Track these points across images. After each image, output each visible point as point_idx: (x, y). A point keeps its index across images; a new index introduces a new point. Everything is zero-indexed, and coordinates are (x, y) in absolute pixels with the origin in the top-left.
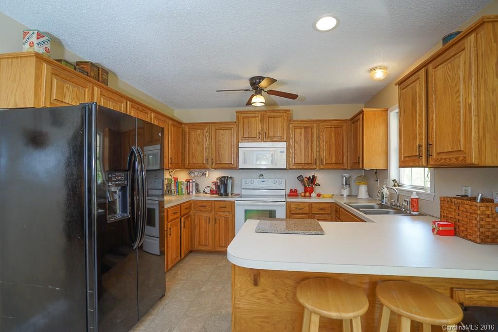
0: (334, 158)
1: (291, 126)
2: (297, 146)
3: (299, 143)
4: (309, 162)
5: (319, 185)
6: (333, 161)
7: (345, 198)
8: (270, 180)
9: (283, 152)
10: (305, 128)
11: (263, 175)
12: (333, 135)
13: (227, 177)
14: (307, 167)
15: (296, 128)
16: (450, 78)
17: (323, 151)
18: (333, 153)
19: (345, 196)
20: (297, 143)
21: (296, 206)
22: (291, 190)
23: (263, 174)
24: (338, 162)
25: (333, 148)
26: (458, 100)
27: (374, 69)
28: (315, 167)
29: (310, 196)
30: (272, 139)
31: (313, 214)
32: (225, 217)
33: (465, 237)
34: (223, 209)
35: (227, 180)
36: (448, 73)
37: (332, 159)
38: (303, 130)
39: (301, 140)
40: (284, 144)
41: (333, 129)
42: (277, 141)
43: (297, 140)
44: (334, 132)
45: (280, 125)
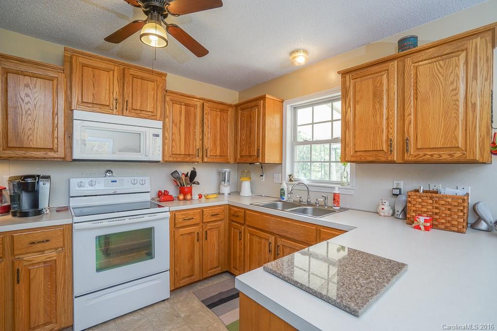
0: (218, 149)
1: (167, 98)
2: (176, 130)
3: (178, 125)
4: (191, 153)
5: (198, 184)
6: (218, 153)
7: (226, 197)
8: (126, 179)
9: (157, 136)
10: (186, 105)
11: (112, 172)
12: (218, 120)
13: (38, 176)
14: (188, 159)
15: (174, 102)
16: (443, 76)
17: (208, 138)
18: (218, 142)
19: (226, 194)
20: (176, 125)
21: (184, 216)
22: (160, 192)
23: (112, 170)
24: (223, 155)
25: (218, 137)
26: (455, 98)
27: (297, 51)
28: (197, 159)
29: (192, 199)
30: (138, 113)
31: (205, 223)
32: (45, 263)
33: (446, 229)
34: (39, 247)
35: (38, 182)
36: (438, 70)
37: (216, 150)
38: (183, 107)
39: (180, 121)
40: (159, 124)
41: (219, 113)
42: (145, 118)
43: (175, 121)
44: (219, 116)
45: (151, 93)
